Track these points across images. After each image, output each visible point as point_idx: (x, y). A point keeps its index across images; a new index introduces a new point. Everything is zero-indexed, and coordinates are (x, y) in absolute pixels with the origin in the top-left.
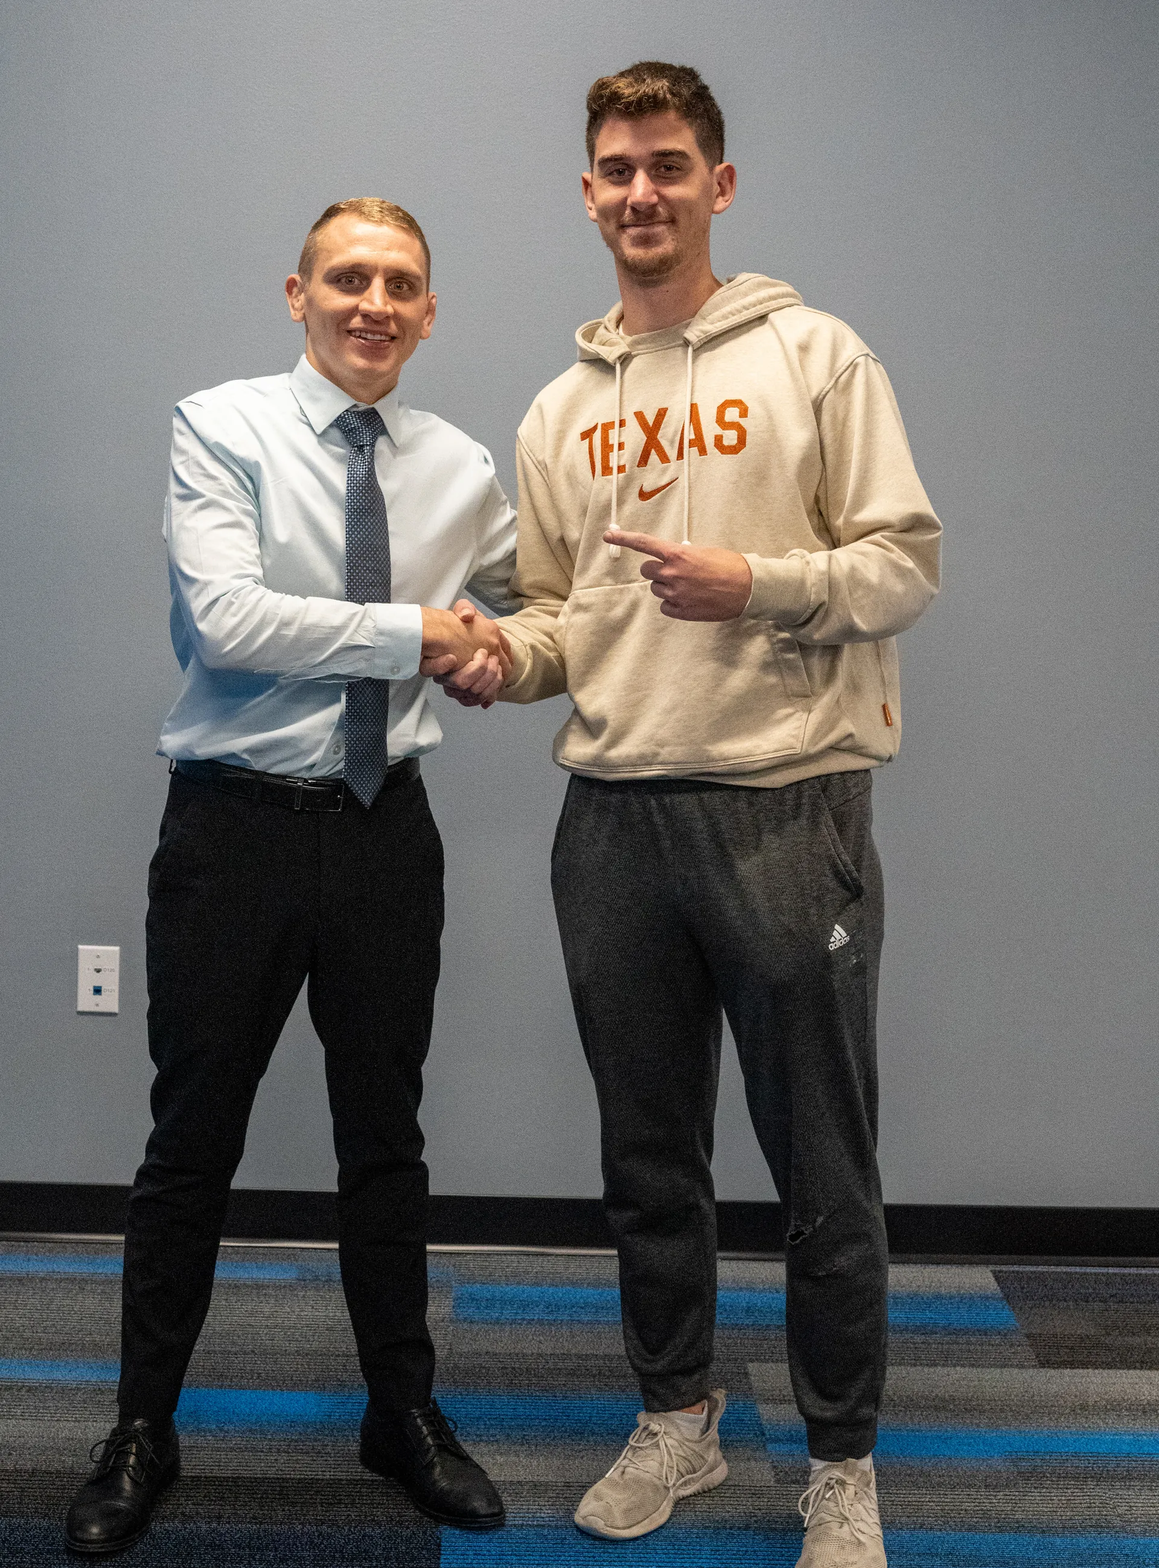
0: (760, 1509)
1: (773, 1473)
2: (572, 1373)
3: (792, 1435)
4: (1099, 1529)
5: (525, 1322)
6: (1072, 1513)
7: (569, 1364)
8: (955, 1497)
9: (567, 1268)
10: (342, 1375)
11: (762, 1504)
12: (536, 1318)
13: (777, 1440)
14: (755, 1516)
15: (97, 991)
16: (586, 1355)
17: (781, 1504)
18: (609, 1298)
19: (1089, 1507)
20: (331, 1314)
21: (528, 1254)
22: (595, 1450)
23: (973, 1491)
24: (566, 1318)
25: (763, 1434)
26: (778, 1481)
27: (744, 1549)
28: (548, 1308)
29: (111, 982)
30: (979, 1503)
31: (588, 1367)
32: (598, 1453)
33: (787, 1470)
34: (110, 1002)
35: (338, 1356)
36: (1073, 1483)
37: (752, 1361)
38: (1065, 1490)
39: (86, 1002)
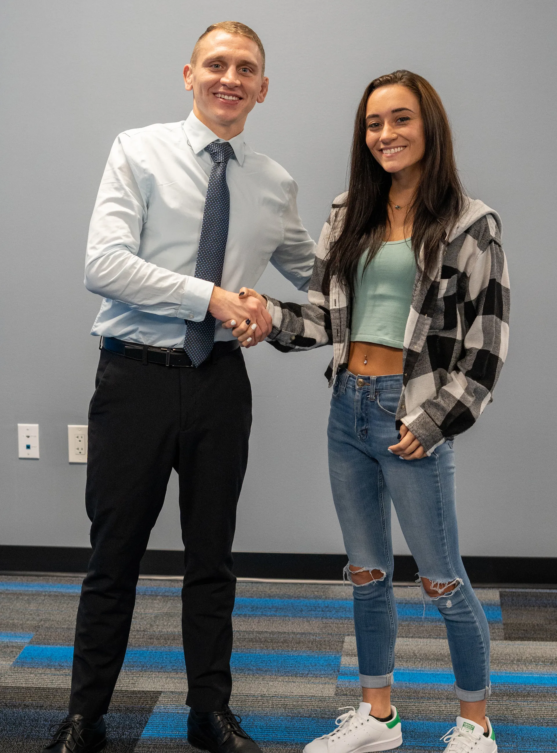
0: (320, 708)
1: (335, 690)
2: (251, 640)
3: (354, 672)
4: (499, 721)
5: (237, 615)
6: (487, 713)
7: (251, 636)
8: (428, 704)
9: (270, 589)
10: (132, 641)
11: (322, 705)
12: (243, 613)
13: (345, 674)
14: (317, 711)
15: (28, 447)
16: (262, 632)
17: (333, 705)
18: (286, 604)
19: (498, 710)
20: (139, 611)
21: (252, 582)
22: (246, 678)
23: (438, 701)
24: (260, 613)
25: (339, 671)
26: (336, 694)
27: (304, 727)
28: (252, 608)
29: (35, 443)
30: (440, 707)
31: (261, 638)
32: (247, 679)
33: (343, 689)
34: (35, 453)
35: (134, 631)
36: (495, 698)
37: (348, 635)
38: (489, 701)
39: (23, 453)
